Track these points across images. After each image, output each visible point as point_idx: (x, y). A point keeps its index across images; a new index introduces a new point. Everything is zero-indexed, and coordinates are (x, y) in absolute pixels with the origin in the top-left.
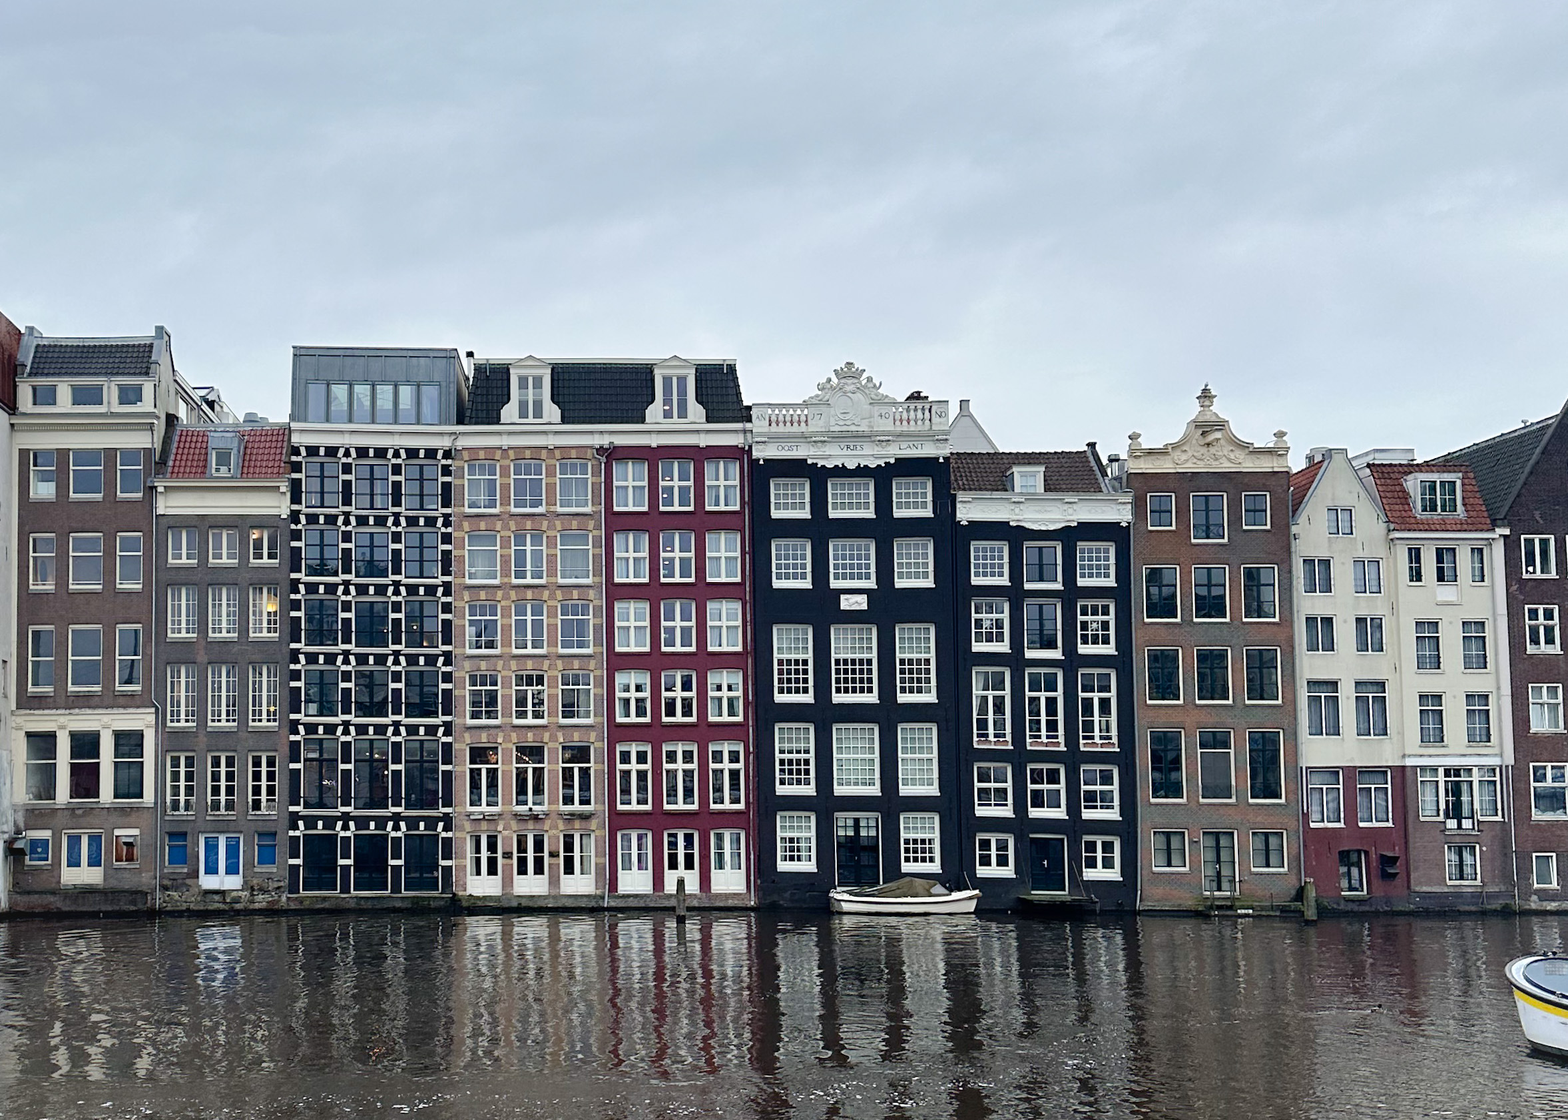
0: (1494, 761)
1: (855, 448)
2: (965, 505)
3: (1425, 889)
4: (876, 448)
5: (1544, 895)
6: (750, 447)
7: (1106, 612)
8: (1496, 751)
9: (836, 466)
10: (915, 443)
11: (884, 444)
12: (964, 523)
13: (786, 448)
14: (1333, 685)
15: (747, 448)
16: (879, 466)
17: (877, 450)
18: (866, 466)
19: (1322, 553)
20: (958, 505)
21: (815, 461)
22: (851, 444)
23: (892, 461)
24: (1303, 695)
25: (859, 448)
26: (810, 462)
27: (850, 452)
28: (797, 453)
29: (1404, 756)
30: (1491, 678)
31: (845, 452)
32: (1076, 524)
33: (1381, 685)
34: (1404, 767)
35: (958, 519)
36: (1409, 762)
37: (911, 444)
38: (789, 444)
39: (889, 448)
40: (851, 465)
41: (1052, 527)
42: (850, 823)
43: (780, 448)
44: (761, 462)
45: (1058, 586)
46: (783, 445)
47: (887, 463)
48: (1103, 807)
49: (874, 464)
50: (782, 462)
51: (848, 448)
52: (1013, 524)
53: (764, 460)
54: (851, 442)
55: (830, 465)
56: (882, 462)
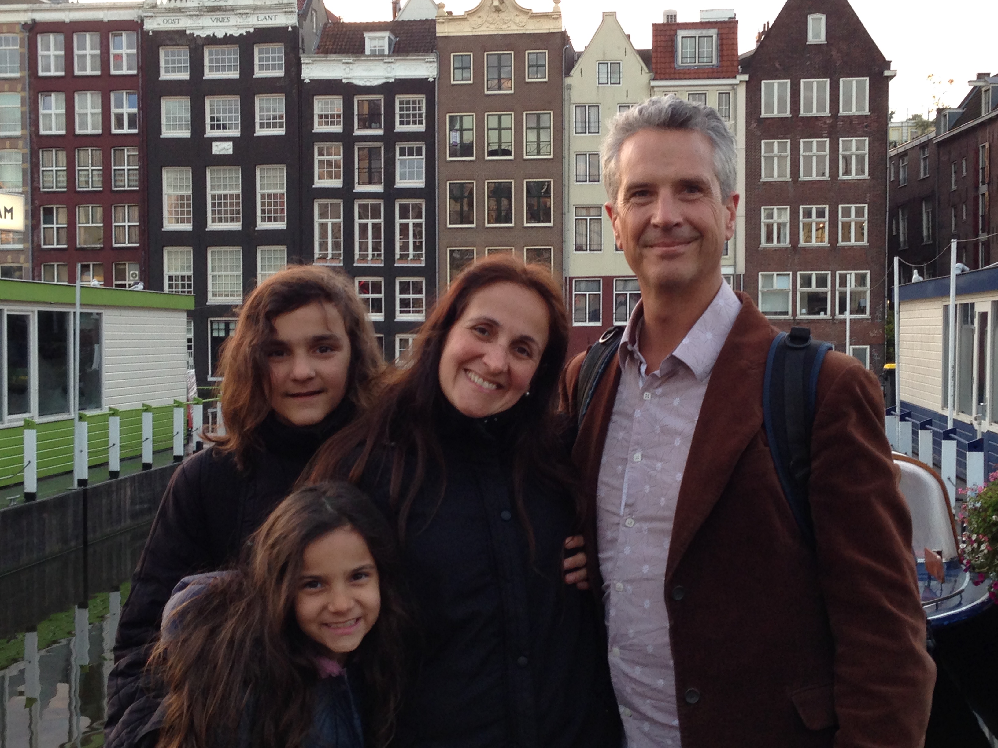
1: (223, 20)
2: (307, 66)
4: (239, 20)
6: (142, 21)
7: (419, 153)
9: (209, 36)
10: (270, 15)
11: (245, 16)
12: (307, 81)
13: (170, 21)
15: (139, 22)
16: (241, 35)
17: (240, 21)
18: (231, 35)
19: (592, 100)
20: (303, 66)
21: (192, 32)
22: (220, 17)
23: (252, 30)
24: (571, 218)
25: (226, 20)
26: (188, 32)
27: (219, 24)
28: (178, 25)
31: (215, 24)
32: (393, 80)
35: (302, 78)
37: (267, 15)
38: (172, 18)
39: (250, 20)
40: (220, 34)
41: (375, 83)
42: (222, 326)
43: (165, 21)
44: (151, 33)
45: (380, 132)
46: (168, 18)
47: (248, 33)
48: (414, 312)
49: (236, 34)
50: (167, 33)
51: (218, 20)
52: (344, 81)
53: (153, 32)
54: (220, 15)
55: (203, 35)
56: (243, 32)
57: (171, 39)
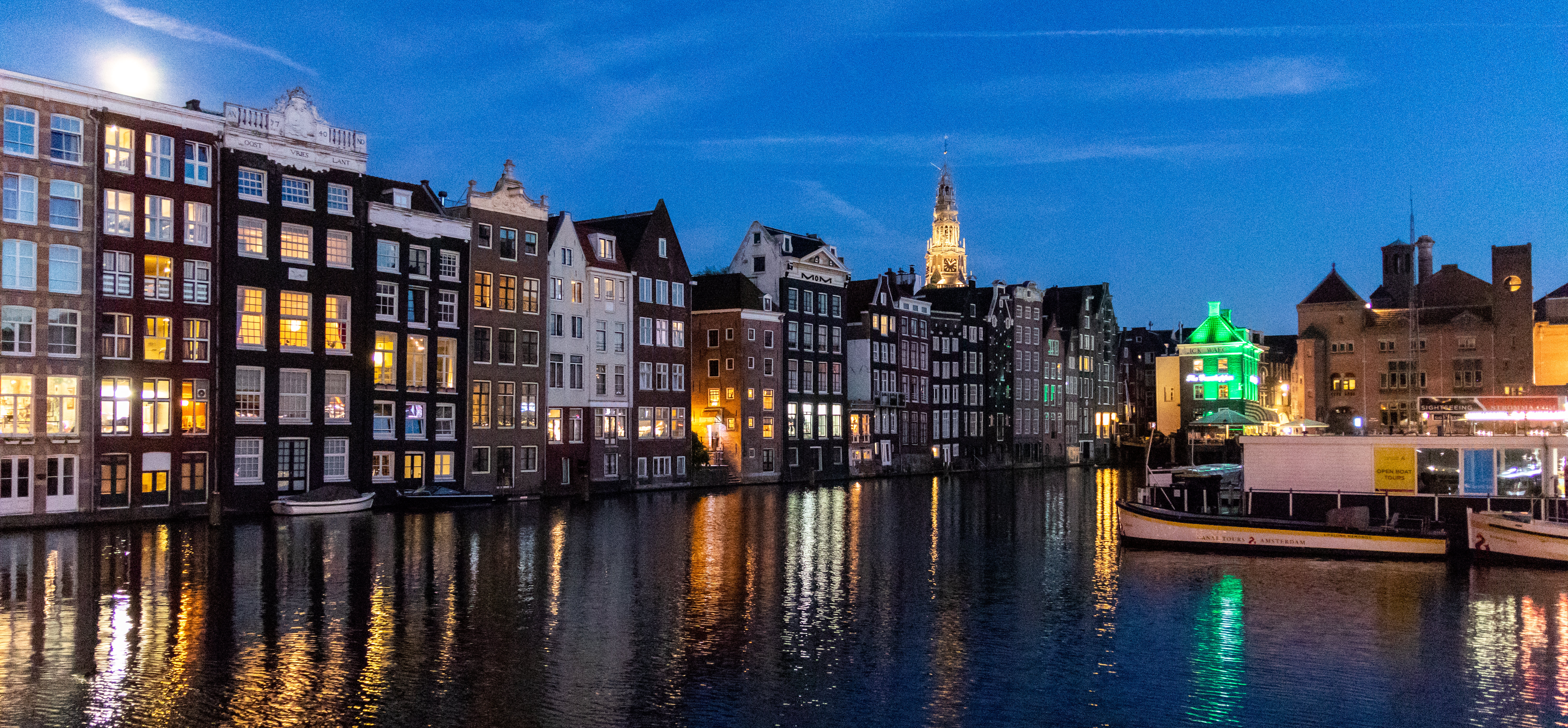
0: (625, 405)
1: (302, 155)
2: (374, 213)
3: (596, 480)
4: (317, 158)
5: (642, 481)
6: (223, 137)
7: (452, 301)
8: (626, 399)
9: (289, 166)
10: (344, 160)
11: (324, 156)
12: (374, 225)
13: (252, 144)
14: (560, 357)
15: (219, 137)
16: (319, 172)
17: (319, 158)
18: (310, 170)
19: (559, 274)
20: (371, 212)
21: (273, 159)
22: (300, 151)
23: (328, 170)
24: (549, 361)
25: (306, 155)
26: (269, 158)
27: (299, 157)
28: (260, 150)
29: (589, 401)
30: (626, 356)
31: (295, 156)
32: (439, 237)
33: (580, 359)
34: (589, 408)
35: (370, 222)
36: (593, 404)
37: (341, 160)
38: (254, 142)
39: (326, 160)
40: (300, 168)
41: (425, 237)
42: (287, 445)
43: (247, 143)
44: (232, 151)
45: (427, 278)
46: (249, 141)
47: (325, 171)
48: (445, 433)
49: (315, 170)
50: (249, 154)
51: (298, 153)
52: (404, 231)
53: (234, 150)
54: (301, 149)
55: (284, 164)
56: (321, 169)
57: (252, 162)
